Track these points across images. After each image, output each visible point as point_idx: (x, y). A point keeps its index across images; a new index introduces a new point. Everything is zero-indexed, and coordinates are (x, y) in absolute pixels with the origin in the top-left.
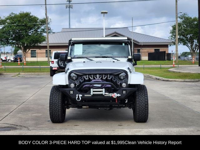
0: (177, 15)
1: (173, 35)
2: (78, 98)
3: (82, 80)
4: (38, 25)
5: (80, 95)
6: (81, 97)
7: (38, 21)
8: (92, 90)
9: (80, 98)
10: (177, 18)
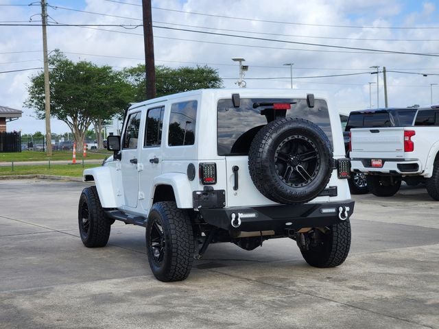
0: (46, 57)
10: (46, 62)
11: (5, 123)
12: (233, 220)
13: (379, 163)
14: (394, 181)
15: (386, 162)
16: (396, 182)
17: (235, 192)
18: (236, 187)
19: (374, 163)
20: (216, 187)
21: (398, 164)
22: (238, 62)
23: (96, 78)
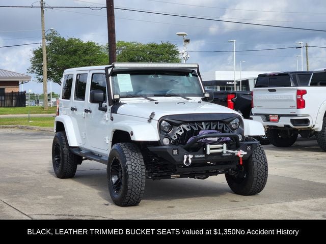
0: (44, 34)
2: (187, 161)
3: (181, 131)
5: (191, 156)
6: (191, 159)
8: (209, 147)
9: (190, 161)
10: (43, 39)
11: (18, 85)
13: (276, 118)
14: (291, 134)
15: (281, 118)
16: (292, 135)
19: (272, 118)
21: (291, 120)
22: (182, 36)
23: (82, 51)
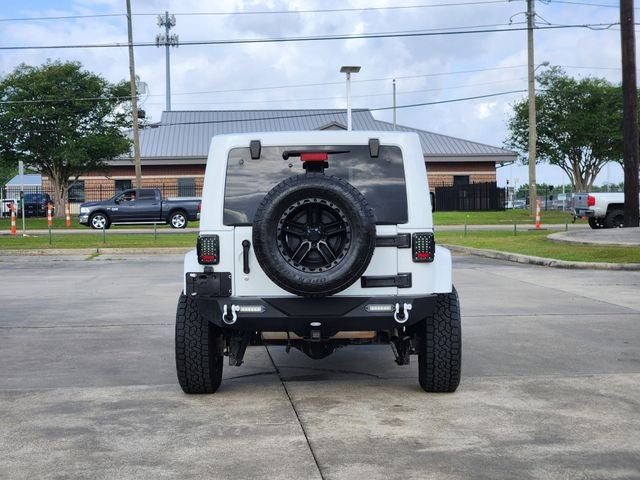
0: (533, 73)
1: (516, 134)
4: (102, 102)
7: (105, 90)
10: (531, 82)
11: (495, 169)
12: (225, 313)
17: (246, 276)
18: (247, 270)
20: (217, 269)
